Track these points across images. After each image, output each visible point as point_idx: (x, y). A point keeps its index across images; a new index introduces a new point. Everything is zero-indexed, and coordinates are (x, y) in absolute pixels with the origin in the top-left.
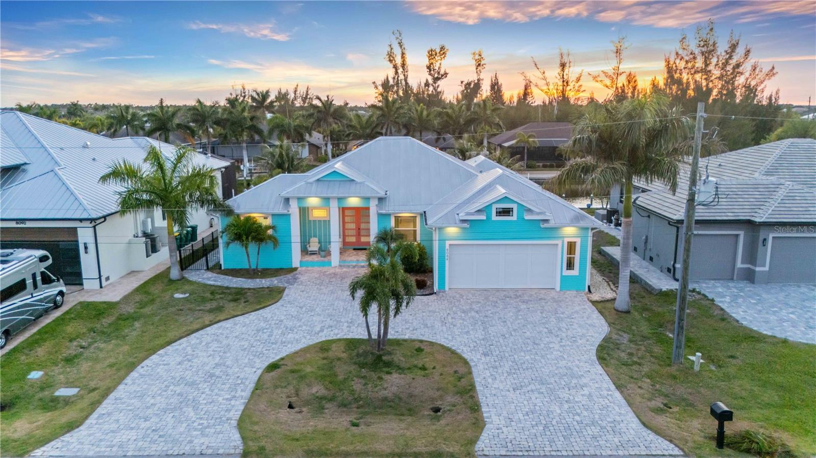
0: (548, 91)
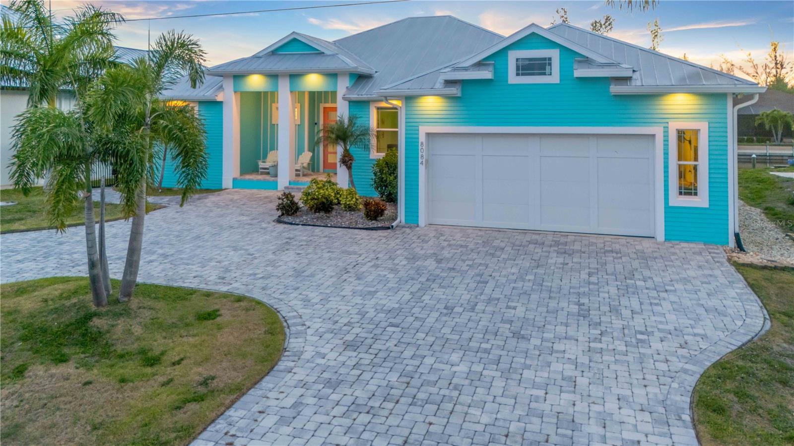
0: (756, 75)
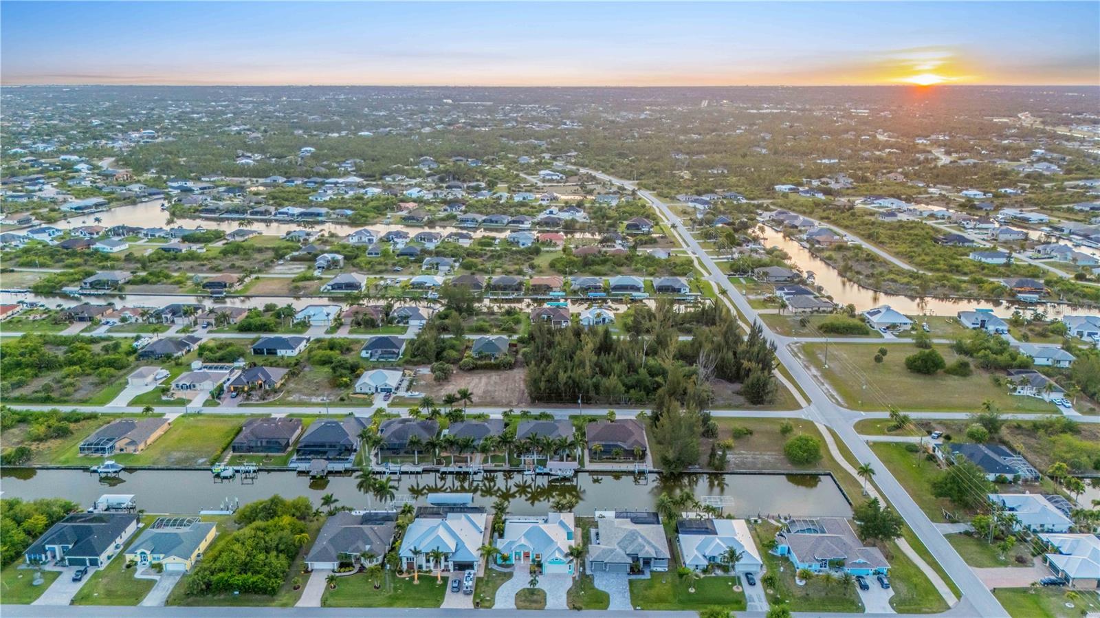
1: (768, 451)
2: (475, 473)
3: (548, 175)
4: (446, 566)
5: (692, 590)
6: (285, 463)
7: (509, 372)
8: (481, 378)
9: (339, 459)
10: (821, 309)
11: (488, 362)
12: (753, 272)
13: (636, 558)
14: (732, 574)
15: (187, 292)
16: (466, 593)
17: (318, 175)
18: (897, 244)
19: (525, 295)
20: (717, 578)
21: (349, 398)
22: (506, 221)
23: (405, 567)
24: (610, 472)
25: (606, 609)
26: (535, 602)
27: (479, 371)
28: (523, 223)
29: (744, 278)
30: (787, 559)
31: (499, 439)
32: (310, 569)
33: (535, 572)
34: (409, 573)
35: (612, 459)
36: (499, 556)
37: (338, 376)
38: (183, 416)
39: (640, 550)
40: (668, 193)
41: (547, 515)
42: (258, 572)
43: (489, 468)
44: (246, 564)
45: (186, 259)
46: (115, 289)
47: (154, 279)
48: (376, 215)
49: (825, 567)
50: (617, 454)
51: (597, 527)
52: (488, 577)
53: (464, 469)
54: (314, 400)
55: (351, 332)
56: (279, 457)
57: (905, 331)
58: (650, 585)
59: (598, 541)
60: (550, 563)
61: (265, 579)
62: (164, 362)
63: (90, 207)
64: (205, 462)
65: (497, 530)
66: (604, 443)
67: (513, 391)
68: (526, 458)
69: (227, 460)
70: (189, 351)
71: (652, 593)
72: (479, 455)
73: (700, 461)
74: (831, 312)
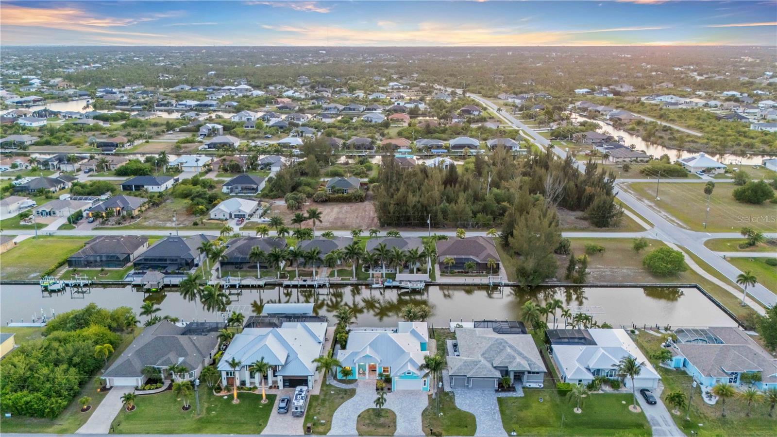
1: (626, 265)
2: (320, 287)
3: (396, 85)
4: (275, 382)
5: (578, 411)
6: (121, 277)
7: (360, 204)
8: (333, 208)
9: (179, 273)
10: (639, 159)
11: (340, 195)
12: (571, 137)
13: (505, 372)
14: (623, 390)
15: (82, 151)
16: (296, 416)
17: (217, 85)
18: (686, 120)
19: (376, 152)
20: (606, 395)
21: (202, 223)
22: (362, 109)
23: (225, 383)
24: (463, 285)
25: (473, 435)
26: (382, 425)
27: (332, 203)
28: (375, 110)
29: (564, 142)
30: (684, 373)
31: (346, 251)
32: (108, 386)
33: (382, 389)
34: (229, 390)
35: (466, 273)
36: (339, 369)
37: (195, 205)
38: (33, 238)
39: (510, 362)
40: (491, 94)
41: (397, 326)
42: (37, 390)
43: (335, 282)
44: (25, 380)
45: (91, 130)
46: (21, 148)
47: (56, 141)
48: (257, 106)
49: (735, 382)
50: (470, 267)
51: (454, 337)
52: (325, 395)
53: (309, 283)
54: (168, 224)
55: (217, 176)
56: (117, 272)
57: (719, 174)
58: (525, 405)
59: (456, 353)
60: (401, 377)
61: (43, 398)
62: (35, 196)
63: (29, 102)
64: (38, 276)
65: (340, 341)
66: (455, 257)
67: (363, 218)
68: (374, 272)
69: (60, 275)
70: (64, 188)
71: (527, 414)
72: (325, 269)
73: (557, 275)
74: (647, 162)
